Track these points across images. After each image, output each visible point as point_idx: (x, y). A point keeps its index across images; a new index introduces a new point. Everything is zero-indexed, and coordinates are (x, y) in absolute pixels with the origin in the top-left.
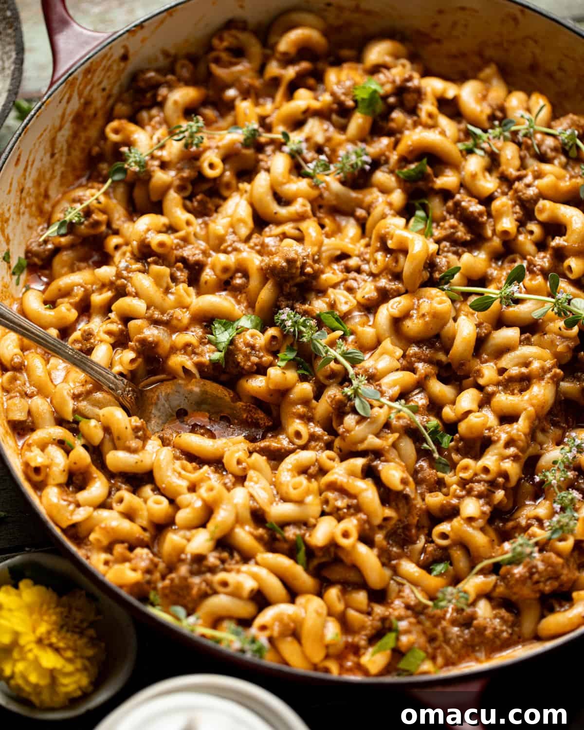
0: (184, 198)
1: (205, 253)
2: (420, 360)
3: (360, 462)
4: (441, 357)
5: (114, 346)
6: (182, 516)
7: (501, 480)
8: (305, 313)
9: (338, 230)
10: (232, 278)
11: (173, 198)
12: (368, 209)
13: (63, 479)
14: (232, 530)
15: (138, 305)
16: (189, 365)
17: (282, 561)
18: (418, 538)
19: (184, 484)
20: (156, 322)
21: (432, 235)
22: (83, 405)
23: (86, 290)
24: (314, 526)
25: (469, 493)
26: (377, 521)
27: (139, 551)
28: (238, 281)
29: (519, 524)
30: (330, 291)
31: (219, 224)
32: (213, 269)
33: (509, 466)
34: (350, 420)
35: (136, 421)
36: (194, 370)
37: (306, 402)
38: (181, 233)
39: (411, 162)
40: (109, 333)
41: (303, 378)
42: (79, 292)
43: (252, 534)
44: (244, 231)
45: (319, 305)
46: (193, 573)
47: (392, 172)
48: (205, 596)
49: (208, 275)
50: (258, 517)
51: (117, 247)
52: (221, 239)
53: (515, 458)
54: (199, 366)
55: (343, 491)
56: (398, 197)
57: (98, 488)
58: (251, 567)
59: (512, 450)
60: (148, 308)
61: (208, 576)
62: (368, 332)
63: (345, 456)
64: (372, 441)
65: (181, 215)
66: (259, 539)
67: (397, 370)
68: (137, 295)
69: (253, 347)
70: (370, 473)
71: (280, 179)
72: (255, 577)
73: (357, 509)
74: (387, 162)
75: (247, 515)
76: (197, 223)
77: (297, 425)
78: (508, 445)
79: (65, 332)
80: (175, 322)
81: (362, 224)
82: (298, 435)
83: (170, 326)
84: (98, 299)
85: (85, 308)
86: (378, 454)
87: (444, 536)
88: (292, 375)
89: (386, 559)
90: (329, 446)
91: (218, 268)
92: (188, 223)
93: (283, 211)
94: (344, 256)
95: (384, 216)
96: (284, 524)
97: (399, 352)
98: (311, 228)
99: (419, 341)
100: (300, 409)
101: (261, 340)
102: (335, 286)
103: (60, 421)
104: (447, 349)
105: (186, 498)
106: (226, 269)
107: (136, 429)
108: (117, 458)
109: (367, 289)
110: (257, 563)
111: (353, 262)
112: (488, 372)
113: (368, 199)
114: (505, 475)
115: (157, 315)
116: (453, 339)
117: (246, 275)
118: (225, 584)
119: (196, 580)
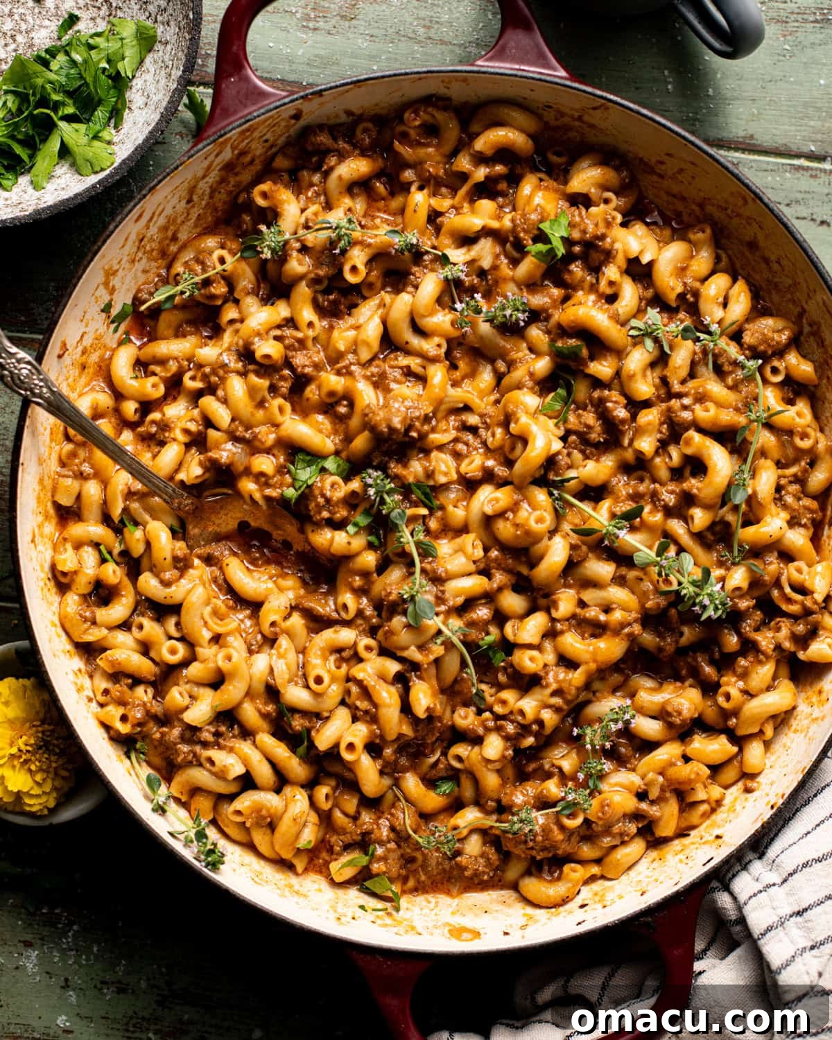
0: (316, 292)
1: (317, 367)
2: (499, 567)
3: (393, 667)
4: (524, 570)
5: (188, 446)
6: (195, 670)
7: (535, 727)
8: (395, 478)
9: (472, 374)
10: (338, 403)
11: (303, 291)
12: (511, 365)
13: (85, 589)
14: (239, 704)
15: (222, 415)
16: (257, 496)
17: (281, 751)
18: (433, 752)
19: (207, 635)
20: (235, 439)
21: (565, 421)
22: (135, 506)
23: (180, 367)
24: (328, 718)
25: (498, 729)
26: (391, 735)
27: (140, 690)
28: (342, 410)
29: (542, 767)
30: (434, 454)
31: (343, 336)
32: (319, 387)
33: (548, 716)
34: (398, 621)
35: (180, 547)
36: (261, 502)
37: (365, 574)
38: (300, 335)
39: (570, 336)
40: (186, 431)
41: (370, 546)
42: (173, 366)
43: (259, 711)
44: (365, 355)
45: (416, 468)
46: (183, 739)
47: (548, 332)
48: (189, 764)
49: (311, 392)
50: (272, 692)
51: (232, 322)
52: (340, 356)
53: (557, 709)
54: (268, 499)
55: (366, 693)
56: (542, 365)
57: (118, 610)
58: (245, 747)
59: (557, 701)
60: (233, 420)
61: (198, 749)
62: (458, 514)
63: (385, 652)
64: (413, 653)
65: (307, 314)
66: (265, 716)
67: (470, 574)
68: (225, 401)
69: (328, 501)
70: (402, 680)
71: (422, 311)
72: (245, 762)
73: (372, 718)
74: (548, 318)
75: (261, 688)
76: (321, 324)
77: (348, 598)
78: (555, 693)
79: (146, 406)
80: (257, 444)
81: (499, 377)
82: (345, 607)
83: (253, 446)
84: (189, 383)
85: (174, 386)
86: (415, 666)
87: (459, 759)
88: (359, 542)
89: (390, 771)
90: (373, 631)
91: (325, 390)
92: (310, 324)
93: (416, 342)
94: (467, 408)
95: (519, 387)
96: (294, 710)
97: (479, 553)
98: (437, 374)
99: (504, 547)
100: (358, 581)
101: (342, 490)
102: (440, 448)
103: (106, 519)
104: (533, 563)
105: (205, 651)
106: (332, 394)
107: (176, 559)
108: (149, 582)
109: (475, 464)
110: (254, 743)
111: (473, 420)
112: (566, 602)
113: (514, 355)
114: (540, 723)
115: (240, 431)
116: (541, 558)
117: (351, 405)
118: (212, 762)
119: (185, 748)
